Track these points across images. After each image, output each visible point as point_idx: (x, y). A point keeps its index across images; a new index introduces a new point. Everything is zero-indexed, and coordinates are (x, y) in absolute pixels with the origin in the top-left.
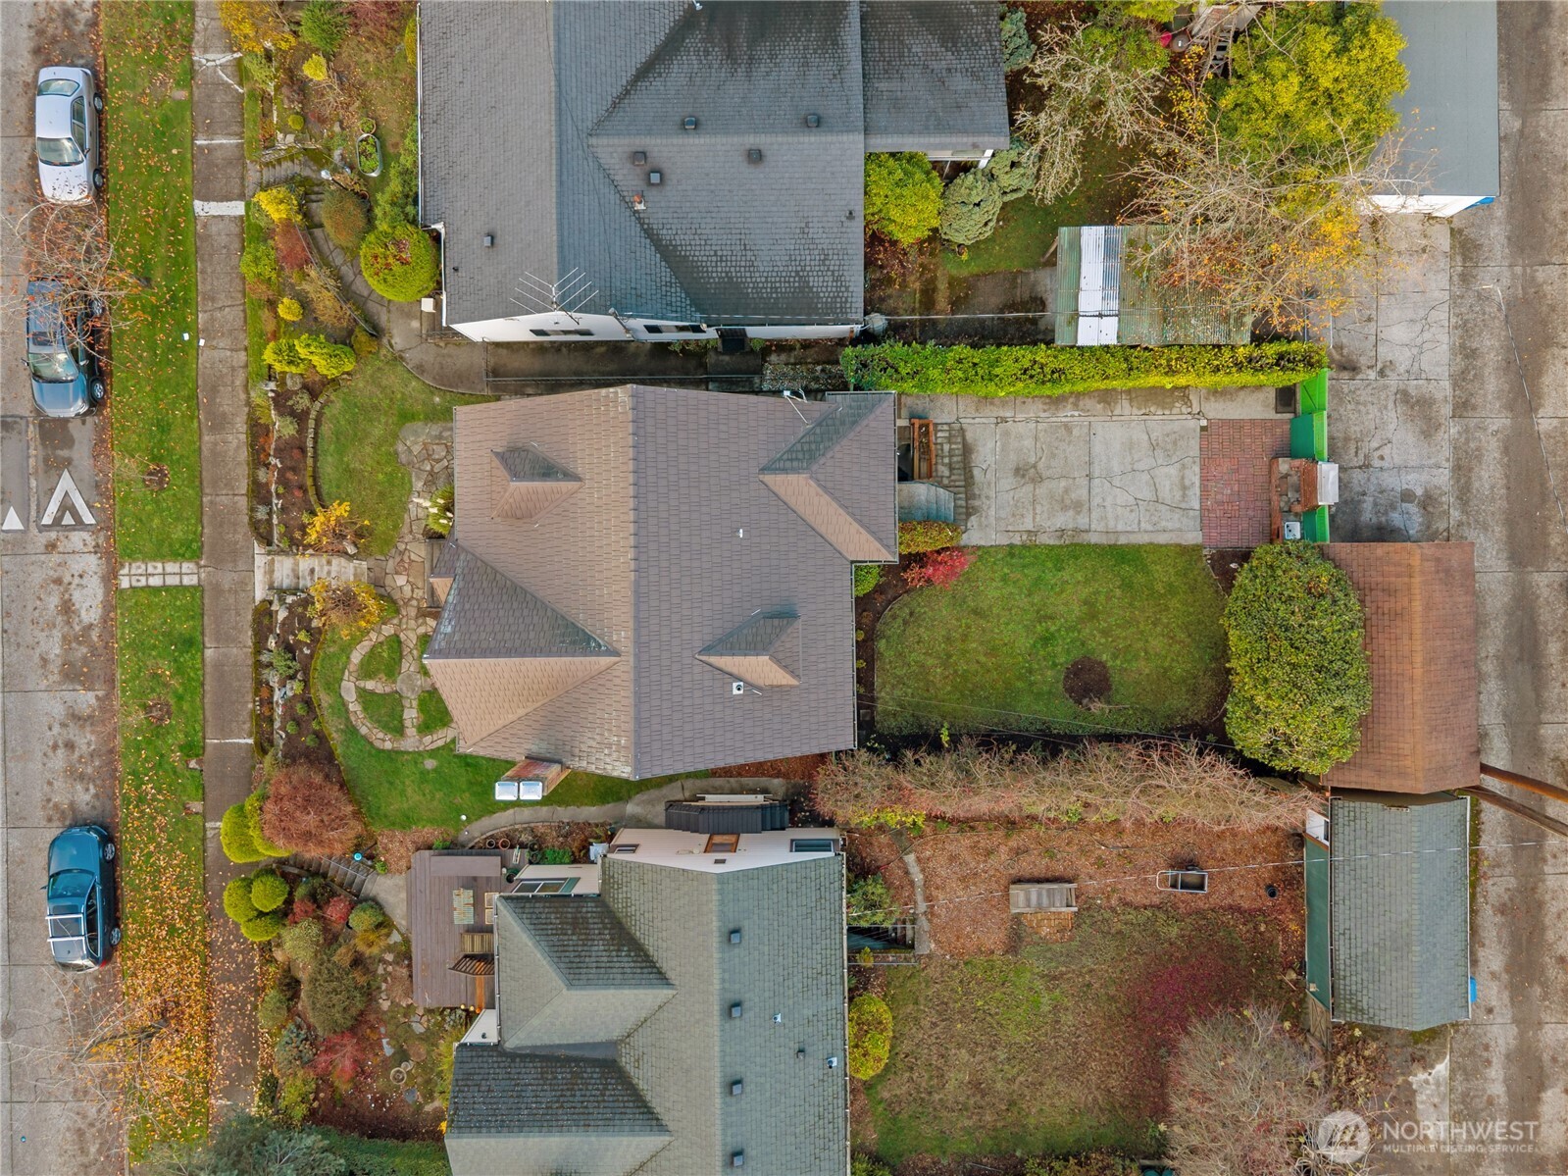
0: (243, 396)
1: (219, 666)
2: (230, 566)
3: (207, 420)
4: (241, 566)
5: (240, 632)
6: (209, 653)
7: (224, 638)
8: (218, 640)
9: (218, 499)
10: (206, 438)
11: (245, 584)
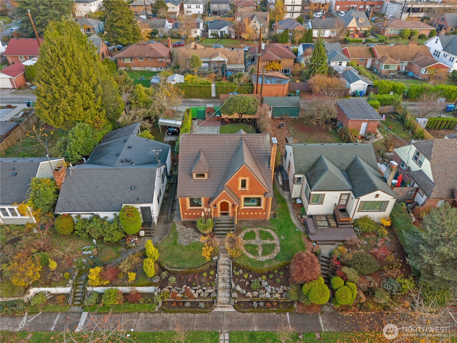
0: (157, 314)
1: (260, 326)
2: (221, 320)
3: (163, 328)
4: (221, 316)
5: (247, 317)
6: (256, 329)
7: (249, 324)
8: (250, 326)
9: (195, 324)
10: (171, 329)
11: (228, 315)
